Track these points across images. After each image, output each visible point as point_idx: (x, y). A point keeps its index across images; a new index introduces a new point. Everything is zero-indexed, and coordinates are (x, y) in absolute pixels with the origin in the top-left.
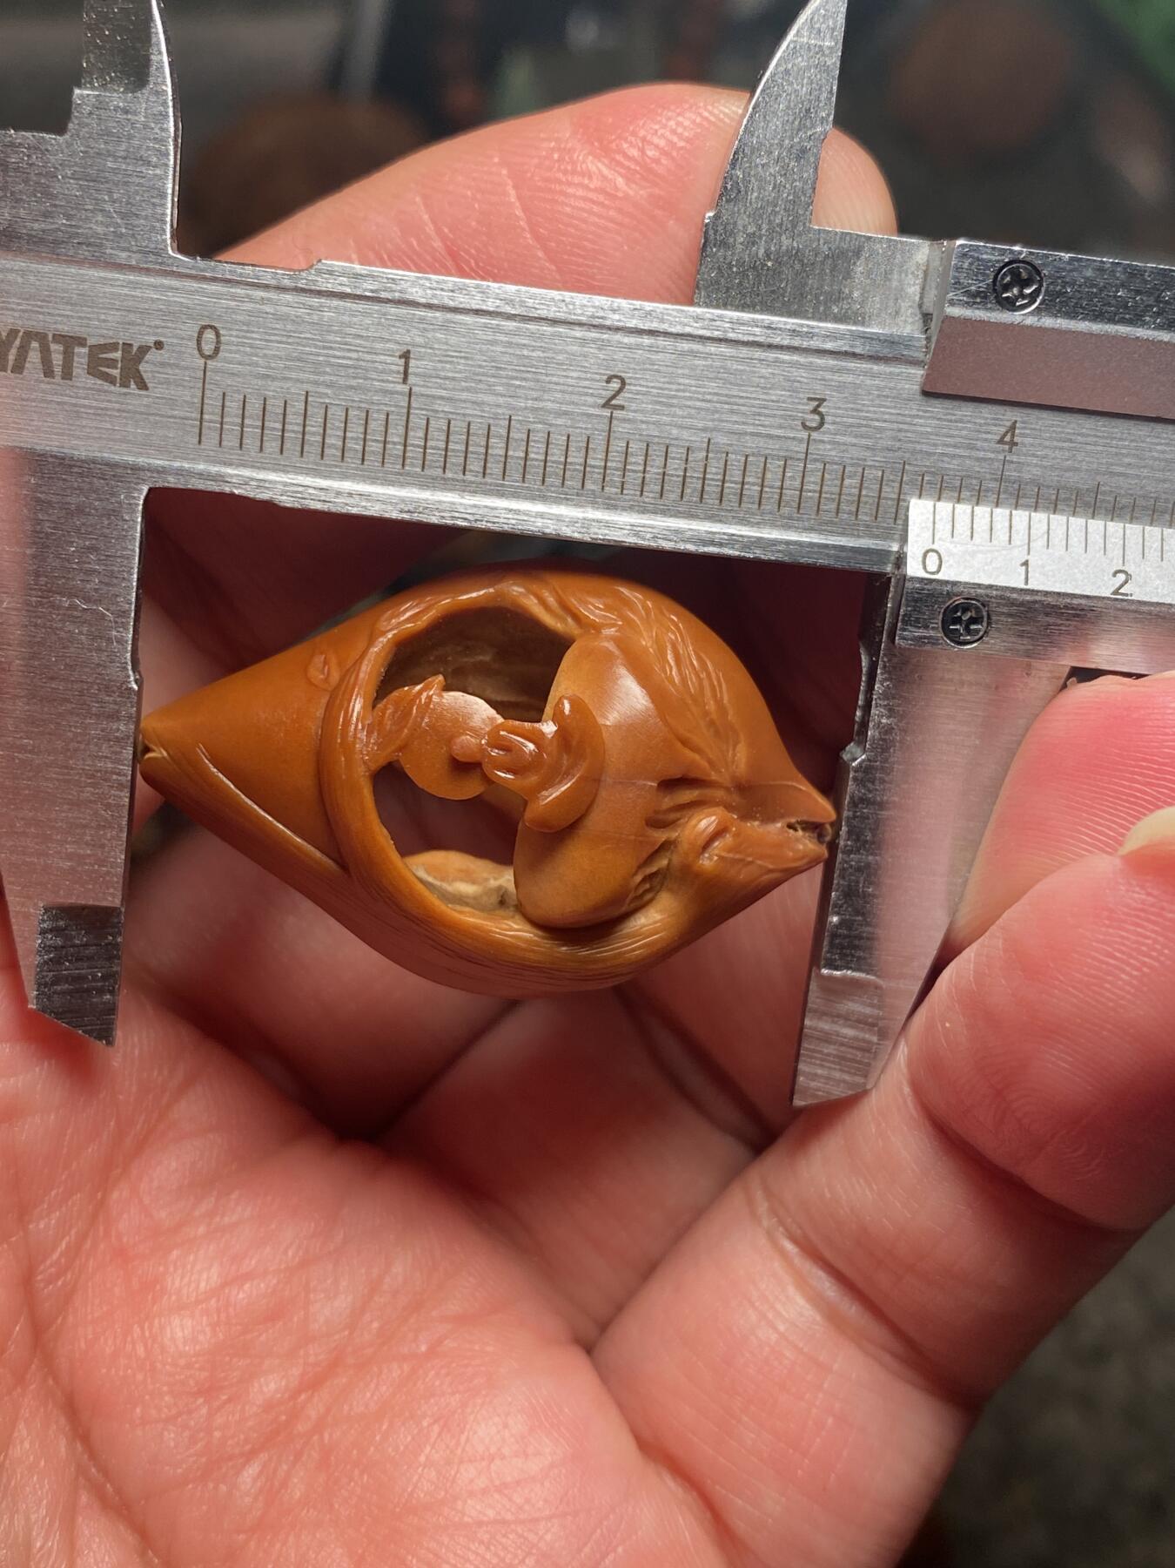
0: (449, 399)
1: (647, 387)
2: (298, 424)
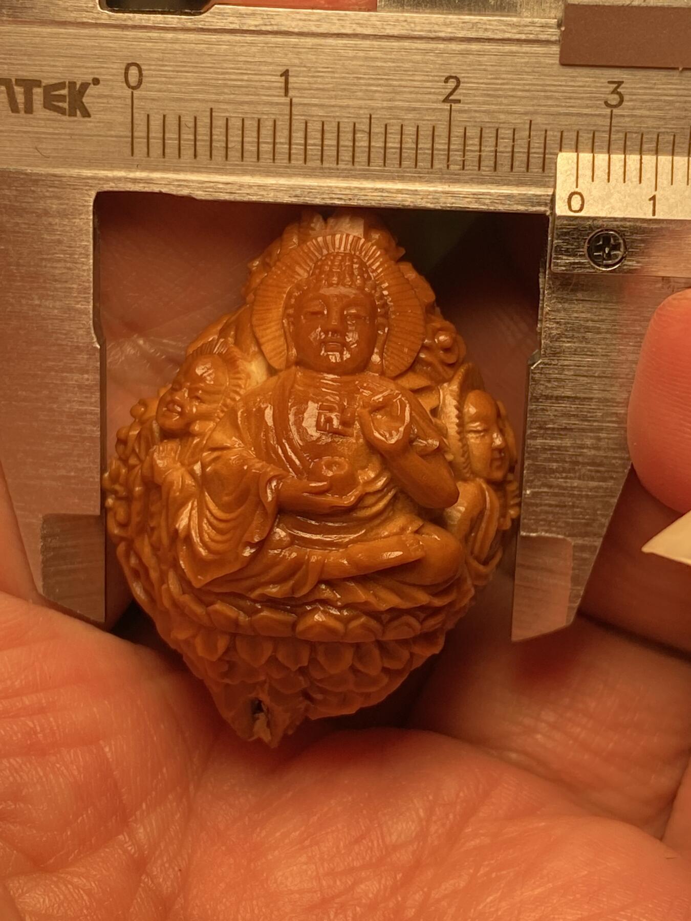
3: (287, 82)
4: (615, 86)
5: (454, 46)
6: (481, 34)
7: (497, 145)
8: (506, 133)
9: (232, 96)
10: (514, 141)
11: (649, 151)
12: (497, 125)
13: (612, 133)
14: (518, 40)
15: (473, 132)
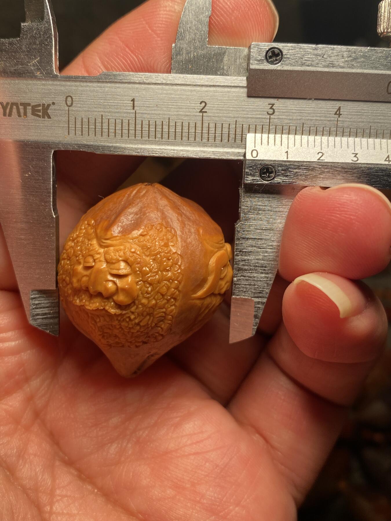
0: (149, 114)
1: (214, 104)
2: (100, 126)
3: (134, 104)
4: (271, 106)
5: (204, 89)
6: (215, 84)
7: (222, 131)
8: (226, 126)
9: (111, 110)
10: (229, 129)
11: (286, 133)
12: (222, 122)
13: (270, 126)
14: (230, 86)
15: (212, 125)
